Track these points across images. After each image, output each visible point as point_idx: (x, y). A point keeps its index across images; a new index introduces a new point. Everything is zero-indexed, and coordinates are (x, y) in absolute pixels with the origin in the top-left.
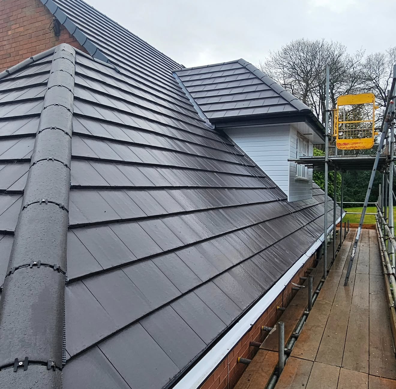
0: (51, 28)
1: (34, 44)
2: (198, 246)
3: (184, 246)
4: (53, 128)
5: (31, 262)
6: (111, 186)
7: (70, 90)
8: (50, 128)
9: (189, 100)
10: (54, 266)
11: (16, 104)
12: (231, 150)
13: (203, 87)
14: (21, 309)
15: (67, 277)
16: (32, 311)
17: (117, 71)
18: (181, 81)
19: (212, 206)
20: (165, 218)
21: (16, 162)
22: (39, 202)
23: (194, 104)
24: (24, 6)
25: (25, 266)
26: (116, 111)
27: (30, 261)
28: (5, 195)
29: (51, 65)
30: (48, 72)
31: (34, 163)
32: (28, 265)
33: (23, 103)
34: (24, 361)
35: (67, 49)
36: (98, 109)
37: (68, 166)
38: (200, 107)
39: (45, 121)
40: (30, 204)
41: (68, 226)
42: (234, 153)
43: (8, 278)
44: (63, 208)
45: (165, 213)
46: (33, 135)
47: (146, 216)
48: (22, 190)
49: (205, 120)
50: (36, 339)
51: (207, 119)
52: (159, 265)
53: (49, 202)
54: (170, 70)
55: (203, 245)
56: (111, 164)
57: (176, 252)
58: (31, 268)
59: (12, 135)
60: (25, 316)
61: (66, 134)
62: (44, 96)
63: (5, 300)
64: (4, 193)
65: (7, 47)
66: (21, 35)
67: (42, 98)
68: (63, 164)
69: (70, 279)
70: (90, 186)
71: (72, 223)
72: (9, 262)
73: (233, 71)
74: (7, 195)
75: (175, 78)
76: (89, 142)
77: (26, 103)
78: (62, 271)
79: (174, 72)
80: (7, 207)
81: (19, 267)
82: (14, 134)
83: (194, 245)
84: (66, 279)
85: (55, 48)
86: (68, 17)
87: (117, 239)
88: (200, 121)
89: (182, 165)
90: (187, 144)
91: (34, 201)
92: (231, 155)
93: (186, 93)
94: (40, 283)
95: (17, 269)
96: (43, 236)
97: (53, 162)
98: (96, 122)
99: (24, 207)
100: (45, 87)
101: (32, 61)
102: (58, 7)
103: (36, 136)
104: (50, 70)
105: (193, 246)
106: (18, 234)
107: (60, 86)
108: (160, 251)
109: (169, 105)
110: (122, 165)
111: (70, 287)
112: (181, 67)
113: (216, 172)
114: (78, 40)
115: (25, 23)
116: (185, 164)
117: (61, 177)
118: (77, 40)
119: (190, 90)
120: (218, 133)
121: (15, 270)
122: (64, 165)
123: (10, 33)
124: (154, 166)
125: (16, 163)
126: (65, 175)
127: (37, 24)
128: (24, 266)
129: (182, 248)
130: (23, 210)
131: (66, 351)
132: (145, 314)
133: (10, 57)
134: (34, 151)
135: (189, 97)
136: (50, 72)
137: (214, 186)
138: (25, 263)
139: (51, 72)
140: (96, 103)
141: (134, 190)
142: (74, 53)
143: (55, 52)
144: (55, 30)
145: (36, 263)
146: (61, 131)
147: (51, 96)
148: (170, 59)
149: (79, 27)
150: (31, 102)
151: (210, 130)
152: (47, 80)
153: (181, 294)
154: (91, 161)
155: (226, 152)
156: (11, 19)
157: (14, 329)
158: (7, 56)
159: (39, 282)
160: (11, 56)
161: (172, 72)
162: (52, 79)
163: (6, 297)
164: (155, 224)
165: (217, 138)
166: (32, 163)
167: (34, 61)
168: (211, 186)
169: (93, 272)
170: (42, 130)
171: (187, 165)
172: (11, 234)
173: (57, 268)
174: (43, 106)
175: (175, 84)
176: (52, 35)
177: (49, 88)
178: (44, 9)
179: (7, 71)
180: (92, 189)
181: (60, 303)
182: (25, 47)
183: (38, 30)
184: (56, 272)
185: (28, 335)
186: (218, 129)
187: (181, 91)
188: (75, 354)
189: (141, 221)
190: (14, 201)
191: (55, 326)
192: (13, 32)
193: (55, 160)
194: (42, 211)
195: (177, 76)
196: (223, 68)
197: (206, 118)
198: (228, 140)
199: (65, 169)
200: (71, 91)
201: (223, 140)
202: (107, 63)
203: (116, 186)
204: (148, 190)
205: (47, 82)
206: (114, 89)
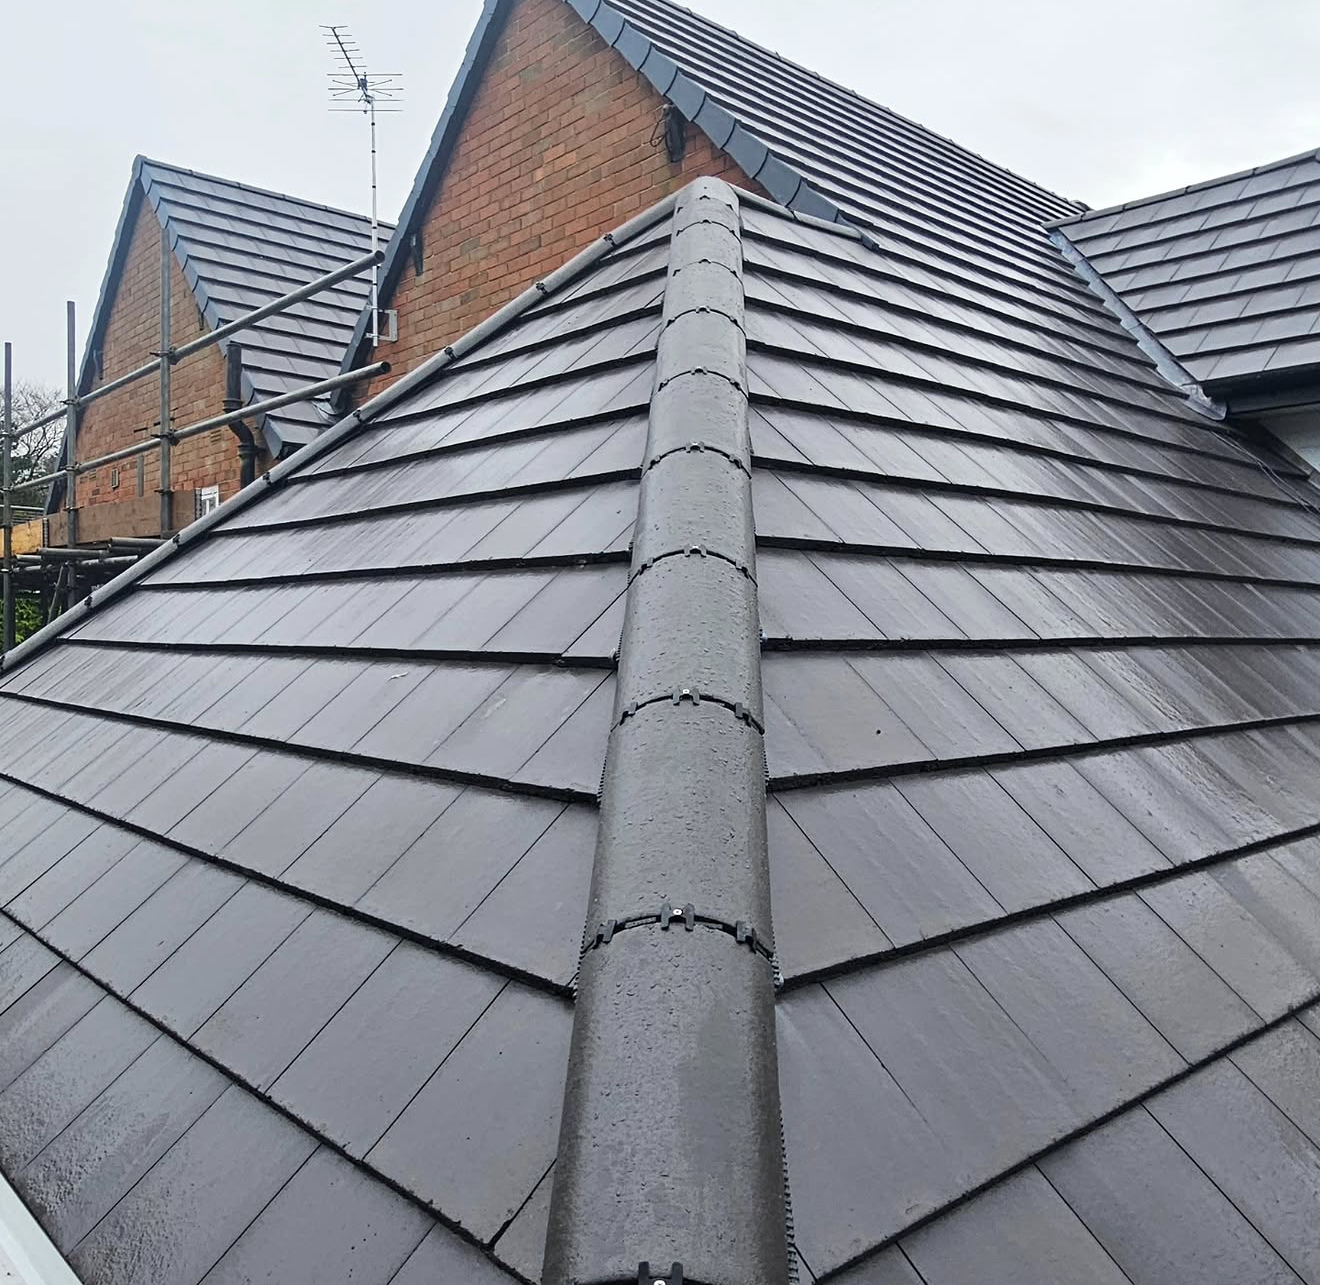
0: (657, 141)
1: (608, 198)
2: (1224, 871)
3: (1170, 870)
4: (695, 448)
5: (663, 908)
6: (888, 641)
7: (735, 322)
8: (685, 448)
9: (1117, 321)
10: (735, 929)
11: (571, 383)
12: (1299, 497)
13: (1173, 268)
14: (643, 1077)
15: (777, 968)
16: (682, 1088)
17: (870, 246)
18: (1080, 258)
19: (1259, 714)
20: (1083, 757)
21: (585, 564)
22: (671, 697)
23: (1138, 334)
24: (582, 87)
25: (644, 921)
26: (877, 379)
27: (661, 905)
28: (559, 671)
29: (669, 248)
30: (662, 273)
31: (645, 567)
32: (654, 919)
33: (589, 377)
34: (669, 1278)
35: (714, 192)
36: (820, 374)
37: (750, 572)
38: (1162, 341)
39: (664, 429)
40: (644, 705)
41: (767, 781)
42: (1311, 508)
43: (592, 958)
44: (745, 717)
45: (1086, 740)
46: (632, 476)
47: (1019, 750)
48: (610, 654)
49: (1186, 390)
50: (702, 1199)
51: (1195, 382)
52: (1084, 939)
53: (703, 698)
54: (1038, 223)
55: (1242, 869)
56: (879, 562)
57: (1140, 893)
58: (665, 929)
59: (567, 478)
60: (659, 1103)
61: (735, 467)
62: (654, 348)
63: (589, 1034)
64: (554, 664)
65: (532, 218)
66: (571, 175)
67: (650, 356)
68: (733, 566)
69: (787, 978)
70: (821, 640)
71: (776, 772)
72: (591, 902)
73: (1297, 194)
74: (564, 672)
75: (1059, 247)
76: (805, 488)
77: (599, 376)
78: (761, 946)
79: (1053, 230)
80: (568, 710)
81: (627, 921)
82: (573, 476)
83: (1207, 868)
84: (776, 976)
85: (676, 199)
86: (710, 96)
87: (927, 836)
88: (1167, 392)
89: (1124, 560)
90: (1132, 479)
91: (656, 695)
92: (1303, 514)
93: (1102, 297)
94: (698, 988)
95: (619, 928)
96: (695, 818)
97: (704, 560)
98: (818, 418)
99: (626, 715)
100: (657, 318)
101: (609, 244)
102: (679, 69)
103: (640, 479)
104: (666, 268)
105: (1203, 870)
106: (612, 804)
107: (703, 309)
108: (1083, 887)
109: (1049, 344)
110: (917, 563)
111: (788, 1006)
112: (1077, 211)
113: (1255, 581)
114: (739, 162)
115: (583, 138)
116: (1136, 554)
117: (733, 610)
118: (737, 165)
119: (1119, 284)
120: (1240, 433)
121: (615, 931)
122: (738, 569)
123: (539, 174)
124: (1025, 564)
125: (582, 566)
126: (743, 603)
127: (614, 137)
128: (640, 918)
129: (1161, 878)
130: (622, 722)
131: (797, 1255)
132: (1059, 1136)
133: (540, 246)
134: (638, 525)
135: (1117, 311)
136: (666, 272)
137: (1253, 636)
138: (646, 911)
139: (670, 272)
140: (816, 356)
141: (965, 654)
142: (735, 203)
143: (679, 209)
144: (669, 144)
145: (680, 913)
146: (719, 454)
147: (677, 346)
148: (1036, 187)
149: (743, 121)
150: (615, 373)
151: (1208, 423)
152: (660, 297)
153: (1187, 1067)
154: (815, 554)
155: (1278, 503)
156: (544, 131)
157: (628, 1149)
158: (533, 246)
159: (696, 982)
160: (543, 244)
161: (1047, 230)
162: (675, 294)
163: (592, 1025)
164: (1055, 781)
165: (1237, 451)
166: (636, 566)
167: (616, 247)
168: (1242, 635)
169: (859, 956)
170: (661, 458)
171: (1141, 558)
172: (587, 802)
173: (747, 937)
174: (654, 379)
175: (1063, 270)
176: (660, 159)
177: (670, 322)
178: (638, 83)
179: (541, 287)
180: (828, 652)
181: (765, 1066)
182: (582, 210)
183: (619, 153)
184: (745, 948)
185: (675, 1179)
186: (1238, 417)
187: (1086, 291)
188: (828, 1270)
189: (1003, 769)
190: (587, 693)
191: (757, 1154)
192: (549, 169)
193: (709, 553)
194: (685, 729)
195: (1065, 242)
196: (1253, 188)
197: (1189, 382)
198: (1284, 460)
199: (741, 582)
200: (739, 323)
201: (1263, 458)
202: (835, 222)
203: (907, 638)
204: (1014, 652)
205: (660, 303)
206: (864, 306)
